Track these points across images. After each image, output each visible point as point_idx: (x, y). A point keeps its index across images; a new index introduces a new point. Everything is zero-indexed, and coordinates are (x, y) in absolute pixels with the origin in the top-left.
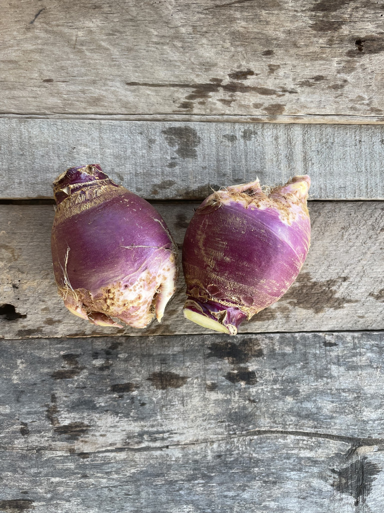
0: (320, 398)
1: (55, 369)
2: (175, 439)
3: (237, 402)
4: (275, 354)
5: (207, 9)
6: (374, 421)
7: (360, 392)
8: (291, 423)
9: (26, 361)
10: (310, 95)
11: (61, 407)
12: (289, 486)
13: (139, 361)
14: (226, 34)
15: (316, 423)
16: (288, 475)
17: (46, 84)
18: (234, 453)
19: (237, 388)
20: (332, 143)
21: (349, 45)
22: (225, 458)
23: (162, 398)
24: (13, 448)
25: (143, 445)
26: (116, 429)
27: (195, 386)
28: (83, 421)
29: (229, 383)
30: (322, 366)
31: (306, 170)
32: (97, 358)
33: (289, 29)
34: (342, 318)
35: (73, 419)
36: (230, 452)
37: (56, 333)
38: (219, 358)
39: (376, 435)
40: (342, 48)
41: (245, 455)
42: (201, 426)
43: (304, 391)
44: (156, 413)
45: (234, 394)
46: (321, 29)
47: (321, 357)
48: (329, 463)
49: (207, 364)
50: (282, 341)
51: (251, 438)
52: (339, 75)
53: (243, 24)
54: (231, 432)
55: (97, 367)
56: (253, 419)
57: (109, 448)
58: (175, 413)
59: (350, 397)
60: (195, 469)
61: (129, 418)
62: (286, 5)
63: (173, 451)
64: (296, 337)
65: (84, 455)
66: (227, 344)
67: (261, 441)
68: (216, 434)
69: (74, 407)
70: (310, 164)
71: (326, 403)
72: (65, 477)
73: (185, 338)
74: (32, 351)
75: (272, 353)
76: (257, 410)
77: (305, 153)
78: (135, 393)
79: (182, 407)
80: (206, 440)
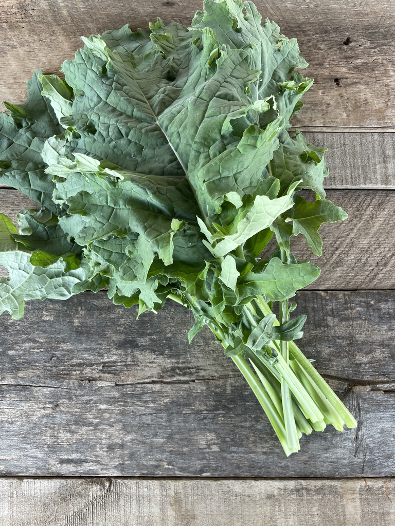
0: (319, 344)
2: (201, 374)
6: (366, 364)
7: (352, 339)
9: (86, 308)
21: (330, 82)
25: (175, 379)
26: (153, 364)
30: (319, 318)
39: (368, 376)
44: (186, 352)
47: (319, 311)
57: (146, 381)
59: (344, 343)
61: (164, 355)
63: (198, 384)
71: (324, 348)
72: (111, 405)
80: (225, 376)
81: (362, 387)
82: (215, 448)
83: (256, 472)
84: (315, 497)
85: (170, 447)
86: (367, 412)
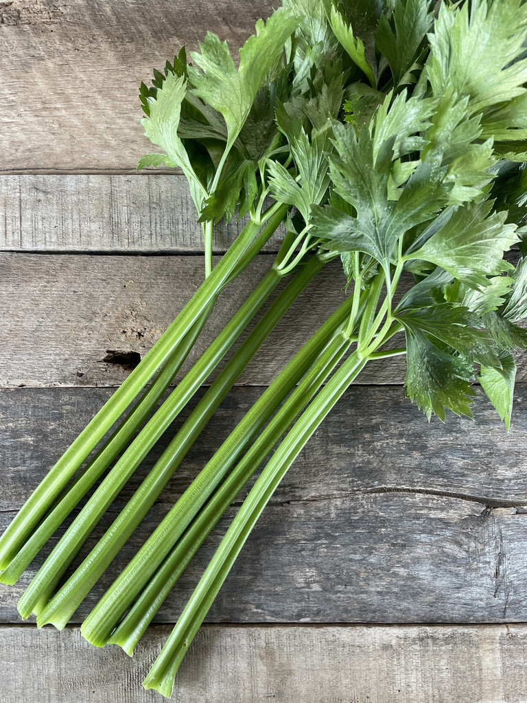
0: (449, 454)
2: (297, 494)
3: (361, 456)
6: (510, 480)
7: (492, 448)
8: (419, 480)
12: (419, 551)
16: (418, 537)
18: (359, 511)
19: (361, 441)
36: (355, 509)
39: (513, 495)
41: (370, 514)
42: (324, 480)
43: (432, 446)
45: (358, 448)
48: (462, 525)
51: (377, 495)
54: (355, 489)
56: (378, 474)
59: (482, 453)
60: (317, 528)
63: (294, 506)
67: (387, 498)
68: (339, 490)
71: (456, 459)
76: (383, 465)
80: (329, 496)
81: (504, 509)
82: (316, 587)
83: (369, 617)
84: (443, 648)
85: (259, 586)
86: (511, 541)
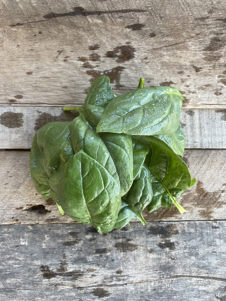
0: (210, 257)
1: (66, 240)
2: (131, 280)
3: (164, 260)
4: (185, 233)
5: (149, 50)
8: (194, 271)
9: (50, 235)
10: (203, 94)
11: (68, 262)
13: (111, 236)
14: (159, 63)
15: (208, 271)
17: (64, 89)
18: (163, 288)
19: (164, 251)
20: (215, 119)
21: (224, 68)
22: (158, 291)
23: (123, 257)
24: (42, 284)
25: (113, 283)
26: (98, 274)
27: (141, 250)
28: (80, 269)
29: (160, 249)
30: (211, 240)
31: (201, 133)
32: (88, 234)
33: (192, 60)
34: (221, 213)
35: (75, 268)
36: (161, 287)
37: (67, 221)
38: (154, 235)
40: (220, 69)
41: (169, 289)
42: (145, 272)
43: (201, 253)
44: (120, 265)
45: (163, 255)
46: (209, 60)
47: (211, 235)
48: (215, 293)
49: (148, 238)
50: (189, 226)
51: (172, 280)
52: (219, 84)
53: (168, 58)
54: (161, 276)
55: (88, 239)
56: (173, 269)
57: (94, 285)
58: (131, 265)
60: (141, 297)
61: (105, 268)
62: (190, 48)
63: (129, 286)
64: (197, 223)
65: (80, 288)
66: (159, 227)
67: (178, 281)
68: (153, 277)
69: (76, 261)
70: (203, 130)
71: (213, 260)
73: (136, 224)
74: (53, 230)
75: (184, 232)
76: (176, 264)
77: (201, 124)
78: (109, 254)
79: (134, 262)
80: (147, 280)
